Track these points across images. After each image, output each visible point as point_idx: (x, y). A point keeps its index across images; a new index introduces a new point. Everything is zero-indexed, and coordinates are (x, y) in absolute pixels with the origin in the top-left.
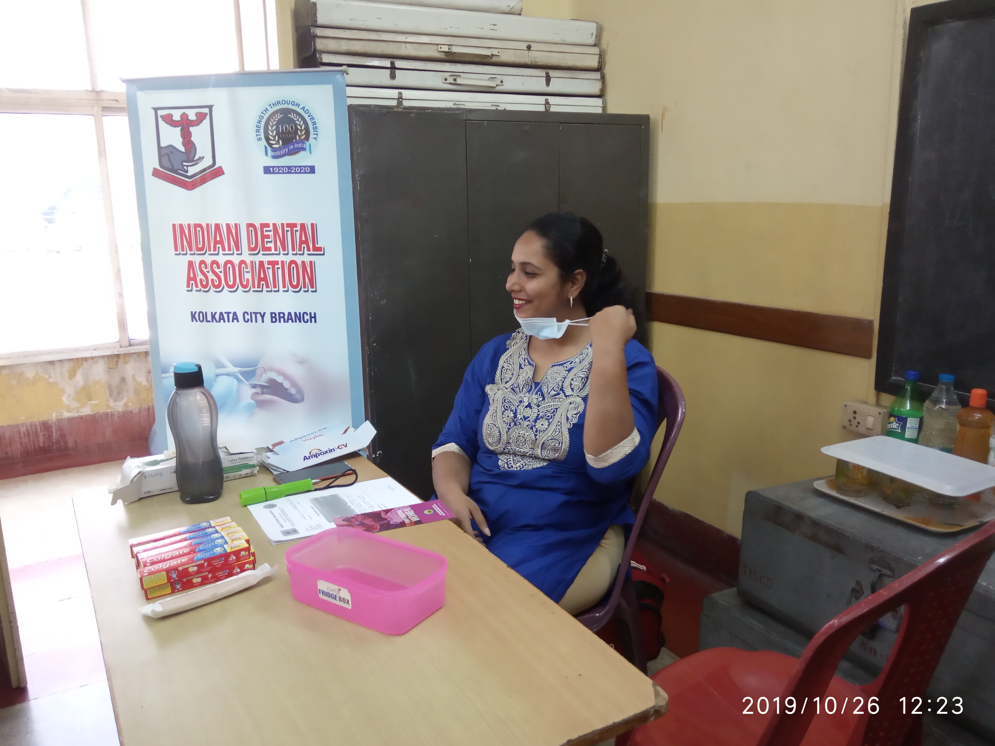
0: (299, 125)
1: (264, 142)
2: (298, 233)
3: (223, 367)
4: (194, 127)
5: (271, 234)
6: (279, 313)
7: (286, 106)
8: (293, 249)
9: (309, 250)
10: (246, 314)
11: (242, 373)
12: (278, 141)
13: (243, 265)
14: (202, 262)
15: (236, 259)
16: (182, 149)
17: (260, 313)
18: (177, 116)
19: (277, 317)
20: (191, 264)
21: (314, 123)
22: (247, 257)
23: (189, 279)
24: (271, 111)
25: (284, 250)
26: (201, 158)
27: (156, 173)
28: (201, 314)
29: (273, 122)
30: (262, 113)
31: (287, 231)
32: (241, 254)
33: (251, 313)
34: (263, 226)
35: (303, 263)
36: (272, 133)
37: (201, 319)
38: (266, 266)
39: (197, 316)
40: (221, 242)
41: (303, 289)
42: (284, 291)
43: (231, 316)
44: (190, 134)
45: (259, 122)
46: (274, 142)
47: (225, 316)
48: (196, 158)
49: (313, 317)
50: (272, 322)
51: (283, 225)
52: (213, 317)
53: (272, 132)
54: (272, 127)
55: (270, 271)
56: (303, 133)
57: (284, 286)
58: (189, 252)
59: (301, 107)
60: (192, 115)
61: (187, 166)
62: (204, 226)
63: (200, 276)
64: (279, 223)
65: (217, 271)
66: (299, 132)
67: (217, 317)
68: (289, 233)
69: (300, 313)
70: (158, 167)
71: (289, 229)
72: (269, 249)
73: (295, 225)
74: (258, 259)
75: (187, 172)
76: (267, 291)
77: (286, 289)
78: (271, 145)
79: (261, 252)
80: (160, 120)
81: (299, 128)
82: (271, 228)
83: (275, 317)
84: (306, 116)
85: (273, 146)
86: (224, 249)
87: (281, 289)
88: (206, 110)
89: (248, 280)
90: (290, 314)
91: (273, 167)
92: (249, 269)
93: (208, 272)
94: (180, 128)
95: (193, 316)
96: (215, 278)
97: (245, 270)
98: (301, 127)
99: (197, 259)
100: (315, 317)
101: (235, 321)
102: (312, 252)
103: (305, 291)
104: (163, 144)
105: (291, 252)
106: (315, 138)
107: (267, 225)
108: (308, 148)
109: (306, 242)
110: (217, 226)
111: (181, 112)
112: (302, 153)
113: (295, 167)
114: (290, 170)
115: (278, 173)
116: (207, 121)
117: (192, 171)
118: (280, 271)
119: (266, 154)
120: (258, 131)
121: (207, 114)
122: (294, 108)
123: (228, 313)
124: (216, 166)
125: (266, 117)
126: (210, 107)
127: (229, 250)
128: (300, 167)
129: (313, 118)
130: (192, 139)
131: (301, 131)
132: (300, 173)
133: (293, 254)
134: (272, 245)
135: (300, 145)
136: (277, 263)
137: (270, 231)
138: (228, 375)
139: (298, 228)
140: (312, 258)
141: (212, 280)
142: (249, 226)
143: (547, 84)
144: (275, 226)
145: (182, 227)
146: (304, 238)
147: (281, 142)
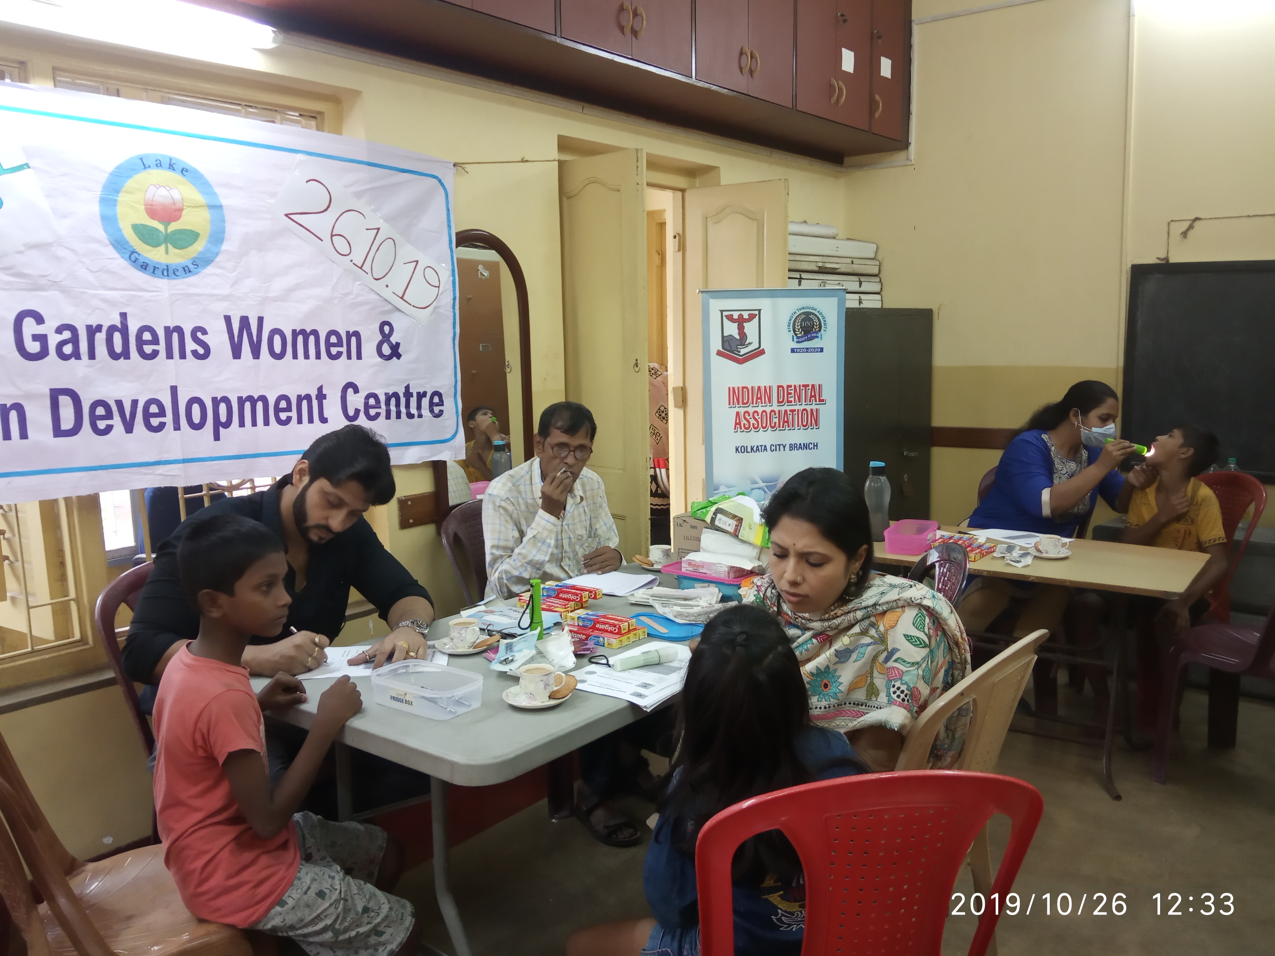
0: (816, 322)
1: (792, 333)
2: (809, 391)
3: (757, 483)
4: (747, 323)
5: (793, 392)
6: (794, 444)
7: (808, 310)
8: (805, 402)
9: (816, 401)
10: (772, 446)
11: (766, 487)
12: (801, 332)
13: (773, 413)
14: (745, 412)
15: (768, 409)
16: (738, 337)
17: (783, 445)
18: (736, 315)
19: (793, 447)
20: (738, 413)
21: (825, 321)
22: (775, 407)
23: (736, 424)
24: (798, 313)
25: (800, 402)
26: (750, 344)
27: (719, 353)
28: (743, 448)
29: (799, 321)
30: (792, 314)
31: (802, 389)
32: (772, 406)
33: (776, 445)
34: (789, 386)
35: (812, 410)
37: (743, 451)
38: (789, 413)
39: (739, 449)
40: (761, 398)
41: (810, 427)
42: (798, 429)
43: (763, 447)
44: (744, 328)
45: (790, 320)
46: (799, 333)
47: (760, 447)
48: (746, 343)
49: (816, 446)
50: (790, 450)
51: (800, 385)
52: (752, 449)
53: (798, 326)
54: (798, 323)
55: (791, 416)
56: (818, 327)
57: (798, 426)
58: (737, 406)
59: (817, 311)
60: (746, 315)
61: (740, 348)
62: (750, 388)
63: (744, 422)
64: (797, 384)
65: (757, 417)
66: (815, 327)
67: (755, 449)
68: (804, 391)
69: (807, 444)
70: (721, 349)
71: (804, 388)
72: (791, 402)
73: (808, 386)
74: (783, 409)
75: (740, 352)
76: (788, 430)
77: (799, 428)
78: (796, 335)
79: (786, 404)
80: (724, 318)
81: (815, 324)
82: (793, 388)
83: (792, 447)
84: (820, 317)
85: (798, 335)
86: (762, 403)
87: (797, 428)
88: (757, 313)
89: (775, 423)
90: (800, 444)
91: (797, 349)
92: (777, 415)
93: (751, 418)
94: (737, 323)
95: (737, 449)
96: (755, 422)
97: (774, 416)
98: (817, 323)
99: (742, 410)
100: (817, 446)
101: (765, 451)
102: (818, 403)
103: (811, 429)
104: (725, 334)
106: (825, 330)
107: (791, 386)
108: (820, 337)
109: (815, 396)
110: (759, 388)
111: (739, 313)
112: (816, 340)
113: (811, 348)
114: (807, 350)
115: (800, 352)
116: (756, 320)
117: (743, 351)
118: (796, 416)
119: (793, 340)
120: (789, 326)
121: (757, 315)
122: (813, 311)
123: (761, 446)
124: (761, 348)
125: (794, 317)
126: (759, 311)
127: (765, 403)
128: (814, 348)
129: (824, 318)
130: (745, 331)
131: (816, 326)
132: (814, 352)
133: (805, 405)
134: (792, 399)
135: (815, 335)
136: (794, 410)
137: (792, 390)
138: (759, 489)
139: (810, 387)
140: (818, 407)
141: (753, 424)
142: (779, 387)
143: (860, 286)
144: (795, 386)
145: (734, 388)
146: (813, 394)
147: (803, 333)
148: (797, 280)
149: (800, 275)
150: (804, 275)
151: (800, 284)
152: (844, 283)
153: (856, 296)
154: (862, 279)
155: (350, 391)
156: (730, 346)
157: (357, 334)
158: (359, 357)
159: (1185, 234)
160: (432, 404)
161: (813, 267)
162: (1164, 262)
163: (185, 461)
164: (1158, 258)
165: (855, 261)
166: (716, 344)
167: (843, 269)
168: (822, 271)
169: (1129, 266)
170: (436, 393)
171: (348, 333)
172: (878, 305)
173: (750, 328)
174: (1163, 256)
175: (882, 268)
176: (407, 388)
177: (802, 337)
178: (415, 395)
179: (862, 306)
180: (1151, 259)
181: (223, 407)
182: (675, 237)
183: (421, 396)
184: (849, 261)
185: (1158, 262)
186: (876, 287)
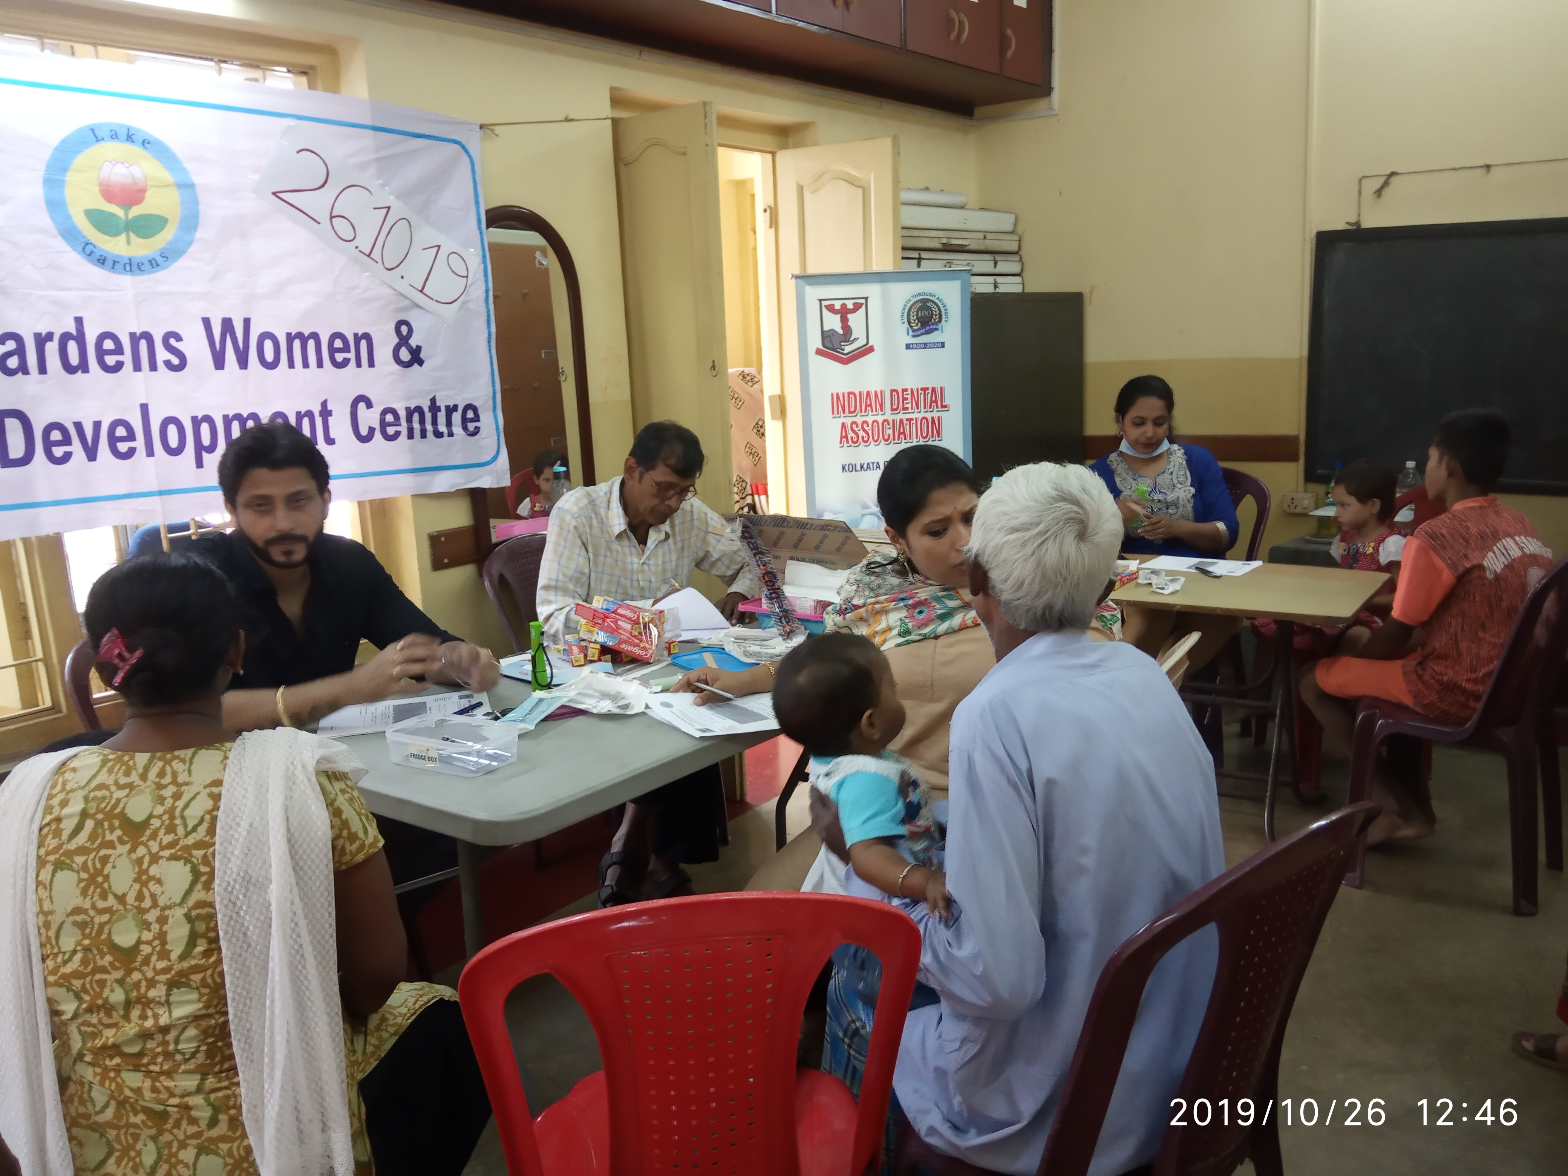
0: (934, 311)
1: (907, 325)
2: (929, 395)
4: (851, 315)
5: (909, 397)
7: (925, 297)
8: (925, 408)
9: (937, 408)
12: (917, 324)
14: (853, 423)
15: (880, 419)
16: (841, 332)
18: (838, 305)
20: (843, 425)
21: (946, 310)
22: (889, 416)
23: (842, 437)
24: (914, 300)
25: (918, 408)
26: (856, 339)
27: (819, 352)
28: (851, 466)
29: (914, 309)
30: (906, 302)
32: (884, 414)
34: (904, 390)
35: (933, 418)
36: (913, 318)
37: (851, 469)
38: (905, 422)
39: (846, 467)
40: (871, 405)
44: (847, 320)
45: (904, 309)
46: (914, 325)
47: (871, 465)
48: (851, 339)
51: (918, 389)
52: (862, 467)
53: (913, 316)
54: (913, 313)
55: (908, 426)
56: (937, 317)
58: (843, 415)
59: (936, 297)
60: (850, 306)
61: (844, 345)
62: (857, 393)
63: (851, 434)
64: (915, 388)
65: (867, 428)
66: (934, 316)
67: (865, 466)
68: (922, 396)
70: (821, 347)
71: (922, 392)
72: (907, 409)
73: (927, 389)
74: (898, 417)
75: (843, 350)
78: (911, 327)
79: (902, 411)
80: (824, 309)
81: (934, 313)
82: (909, 392)
84: (940, 304)
85: (913, 328)
86: (872, 411)
88: (863, 301)
89: (889, 436)
91: (913, 344)
93: (859, 430)
94: (840, 315)
95: (844, 468)
96: (865, 435)
98: (936, 312)
99: (848, 421)
102: (940, 409)
104: (825, 329)
105: (923, 410)
106: (946, 321)
107: (906, 390)
108: (940, 328)
109: (936, 401)
110: (868, 393)
111: (841, 302)
112: (936, 333)
113: (930, 343)
114: (925, 346)
115: (917, 348)
116: (862, 310)
117: (847, 349)
118: (914, 426)
119: (908, 334)
120: (902, 316)
121: (862, 304)
122: (931, 298)
123: (873, 463)
124: (870, 345)
125: (909, 305)
126: (866, 299)
127: (876, 411)
128: (934, 343)
129: (945, 306)
130: (849, 324)
131: (936, 315)
132: (934, 348)
133: (925, 412)
134: (909, 406)
135: (934, 327)
136: (912, 419)
137: (909, 394)
139: (930, 391)
140: (939, 414)
141: (863, 437)
142: (892, 391)
143: (995, 267)
144: (912, 390)
145: (838, 395)
146: (934, 399)
147: (919, 324)
148: (915, 262)
149: (919, 254)
150: (924, 255)
151: (919, 265)
152: (975, 263)
153: (991, 279)
154: (998, 257)
155: (362, 406)
156: (832, 343)
157: (367, 337)
158: (371, 364)
159: (1379, 193)
160: (465, 421)
161: (936, 244)
162: (1354, 227)
163: (161, 493)
164: (1347, 223)
165: (989, 236)
166: (815, 341)
167: (973, 246)
168: (948, 248)
169: (1314, 233)
170: (469, 407)
171: (356, 335)
172: (1018, 289)
173: (856, 321)
174: (1353, 220)
175: (1023, 244)
176: (433, 400)
177: (919, 330)
178: (443, 409)
179: (998, 290)
180: (1339, 225)
181: (205, 428)
182: (765, 211)
183: (451, 410)
184: (981, 235)
185: (1349, 227)
186: (1015, 268)
